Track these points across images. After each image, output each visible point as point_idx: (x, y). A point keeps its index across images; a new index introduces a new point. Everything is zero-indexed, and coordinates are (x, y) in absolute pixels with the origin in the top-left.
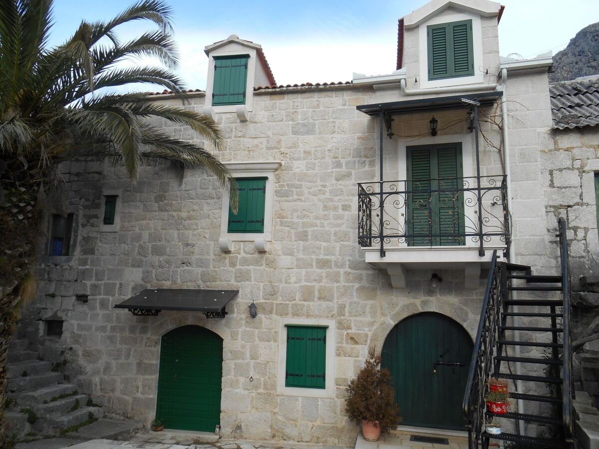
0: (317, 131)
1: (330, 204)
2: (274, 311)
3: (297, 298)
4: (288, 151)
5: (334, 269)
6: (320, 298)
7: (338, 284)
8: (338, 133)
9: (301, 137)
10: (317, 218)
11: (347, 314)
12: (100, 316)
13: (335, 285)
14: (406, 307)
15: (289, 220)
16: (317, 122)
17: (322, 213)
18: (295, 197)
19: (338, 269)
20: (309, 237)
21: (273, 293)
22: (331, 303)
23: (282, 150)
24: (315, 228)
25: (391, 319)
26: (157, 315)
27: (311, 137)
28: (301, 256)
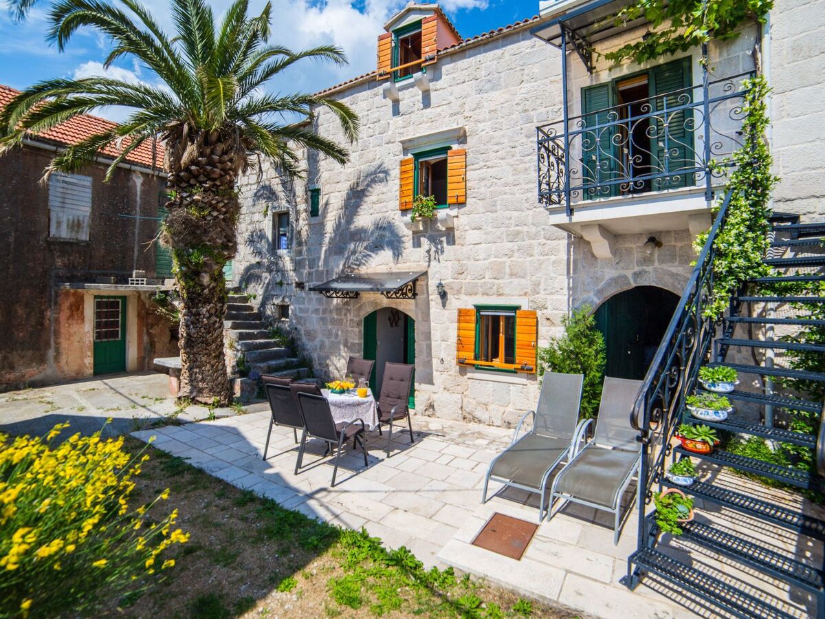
0: (503, 85)
1: (521, 166)
2: (463, 291)
3: (487, 277)
4: (471, 114)
5: (527, 242)
6: (511, 275)
7: (532, 258)
8: (528, 82)
9: (485, 95)
10: (506, 185)
11: (542, 292)
12: (314, 300)
13: (529, 259)
14: (614, 280)
15: (476, 190)
16: (502, 74)
17: (511, 179)
18: (482, 164)
19: (532, 241)
20: (498, 207)
21: (461, 272)
22: (523, 280)
23: (466, 114)
24: (505, 196)
25: (596, 295)
26: (357, 298)
27: (497, 93)
28: (490, 229)
